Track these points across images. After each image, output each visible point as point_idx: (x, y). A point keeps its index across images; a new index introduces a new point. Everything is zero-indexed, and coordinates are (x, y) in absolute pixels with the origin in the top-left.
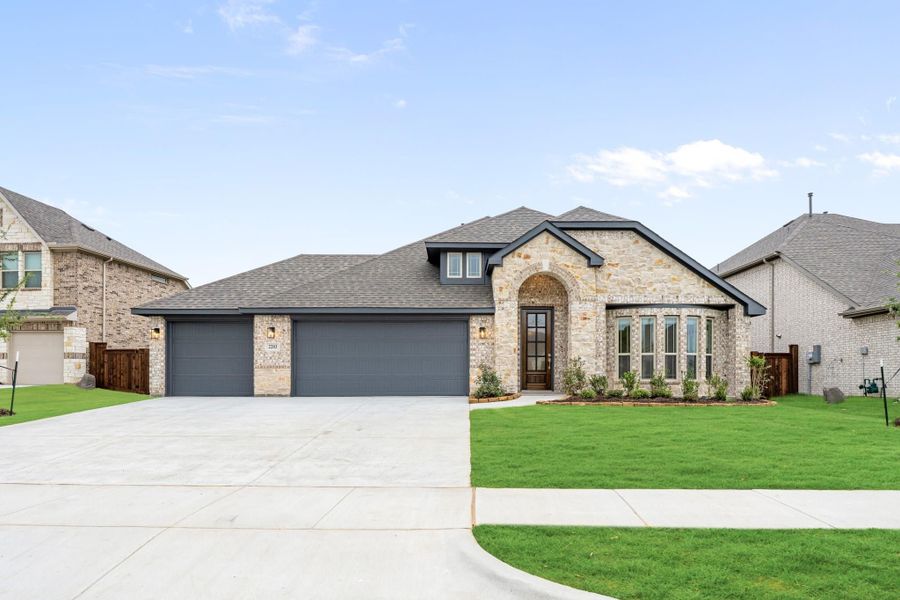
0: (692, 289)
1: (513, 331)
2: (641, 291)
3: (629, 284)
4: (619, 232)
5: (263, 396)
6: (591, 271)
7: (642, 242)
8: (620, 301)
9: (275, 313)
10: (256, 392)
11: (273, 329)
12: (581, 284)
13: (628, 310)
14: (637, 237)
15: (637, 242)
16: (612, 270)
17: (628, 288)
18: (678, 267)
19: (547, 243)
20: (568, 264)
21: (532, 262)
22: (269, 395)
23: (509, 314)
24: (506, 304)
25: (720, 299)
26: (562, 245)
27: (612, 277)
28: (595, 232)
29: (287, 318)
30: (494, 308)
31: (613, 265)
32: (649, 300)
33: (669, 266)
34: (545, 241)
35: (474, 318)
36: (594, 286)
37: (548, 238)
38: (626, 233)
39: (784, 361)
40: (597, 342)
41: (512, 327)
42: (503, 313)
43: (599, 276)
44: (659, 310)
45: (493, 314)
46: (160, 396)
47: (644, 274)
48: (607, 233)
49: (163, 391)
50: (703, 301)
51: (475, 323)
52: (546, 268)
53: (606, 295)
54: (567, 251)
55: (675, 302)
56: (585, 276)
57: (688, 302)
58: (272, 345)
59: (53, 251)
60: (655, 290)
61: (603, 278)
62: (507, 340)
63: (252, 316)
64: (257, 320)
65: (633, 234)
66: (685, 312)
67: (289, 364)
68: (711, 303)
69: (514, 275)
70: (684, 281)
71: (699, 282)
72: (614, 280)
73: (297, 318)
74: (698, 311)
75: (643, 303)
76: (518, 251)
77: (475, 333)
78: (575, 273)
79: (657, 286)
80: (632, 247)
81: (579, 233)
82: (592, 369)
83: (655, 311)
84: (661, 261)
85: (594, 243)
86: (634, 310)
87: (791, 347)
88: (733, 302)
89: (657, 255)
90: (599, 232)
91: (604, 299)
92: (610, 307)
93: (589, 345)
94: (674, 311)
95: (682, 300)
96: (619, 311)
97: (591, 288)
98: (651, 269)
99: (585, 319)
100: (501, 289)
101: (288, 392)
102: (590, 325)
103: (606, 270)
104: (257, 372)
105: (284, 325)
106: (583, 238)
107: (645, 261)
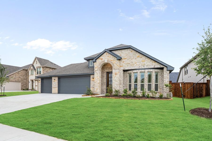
0: (148, 64)
1: (98, 78)
2: (133, 65)
3: (129, 64)
4: (127, 49)
5: (53, 93)
6: (118, 61)
7: (133, 51)
8: (127, 69)
9: (55, 76)
10: (52, 93)
11: (55, 80)
12: (115, 65)
13: (130, 71)
14: (132, 50)
15: (132, 51)
16: (124, 60)
17: (129, 65)
18: (144, 57)
19: (107, 55)
20: (112, 60)
21: (103, 60)
22: (54, 93)
23: (97, 74)
24: (97, 72)
25: (159, 66)
26: (110, 55)
27: (125, 62)
28: (120, 50)
29: (57, 77)
30: (94, 73)
31: (125, 59)
32: (135, 68)
33: (142, 57)
34: (106, 54)
35: (91, 75)
36: (118, 65)
37: (107, 54)
38: (129, 49)
39: (204, 85)
40: (120, 80)
41: (98, 77)
42: (96, 74)
43: (121, 62)
44: (138, 70)
45: (94, 74)
46: (40, 93)
47: (134, 60)
48: (123, 50)
49: (40, 92)
50: (152, 67)
51: (92, 77)
52: (106, 62)
53: (123, 67)
54: (112, 56)
55: (143, 68)
56: (116, 63)
57: (148, 68)
58: (55, 83)
59: (43, 67)
60: (137, 65)
61: (122, 63)
62: (97, 80)
63: (52, 77)
64: (53, 78)
65: (131, 49)
66: (146, 71)
67: (57, 87)
68: (155, 67)
69: (99, 64)
70: (146, 61)
71: (151, 61)
72: (125, 63)
73: (59, 77)
74: (151, 70)
75: (133, 69)
76: (100, 58)
77: (92, 79)
78: (113, 62)
79: (138, 63)
80: (130, 53)
81: (116, 51)
82: (118, 88)
83: (137, 71)
84: (139, 56)
85: (120, 53)
86: (132, 71)
87: (207, 80)
88: (163, 66)
89: (138, 54)
90: (121, 50)
91: (122, 68)
92: (124, 71)
93: (117, 81)
94: (143, 71)
95: (145, 67)
96: (128, 71)
97: (118, 66)
98: (136, 59)
99: (116, 74)
100: (96, 68)
101: (57, 93)
102: (118, 76)
103: (123, 60)
104: (53, 89)
105: (57, 79)
106: (116, 52)
107: (134, 57)
